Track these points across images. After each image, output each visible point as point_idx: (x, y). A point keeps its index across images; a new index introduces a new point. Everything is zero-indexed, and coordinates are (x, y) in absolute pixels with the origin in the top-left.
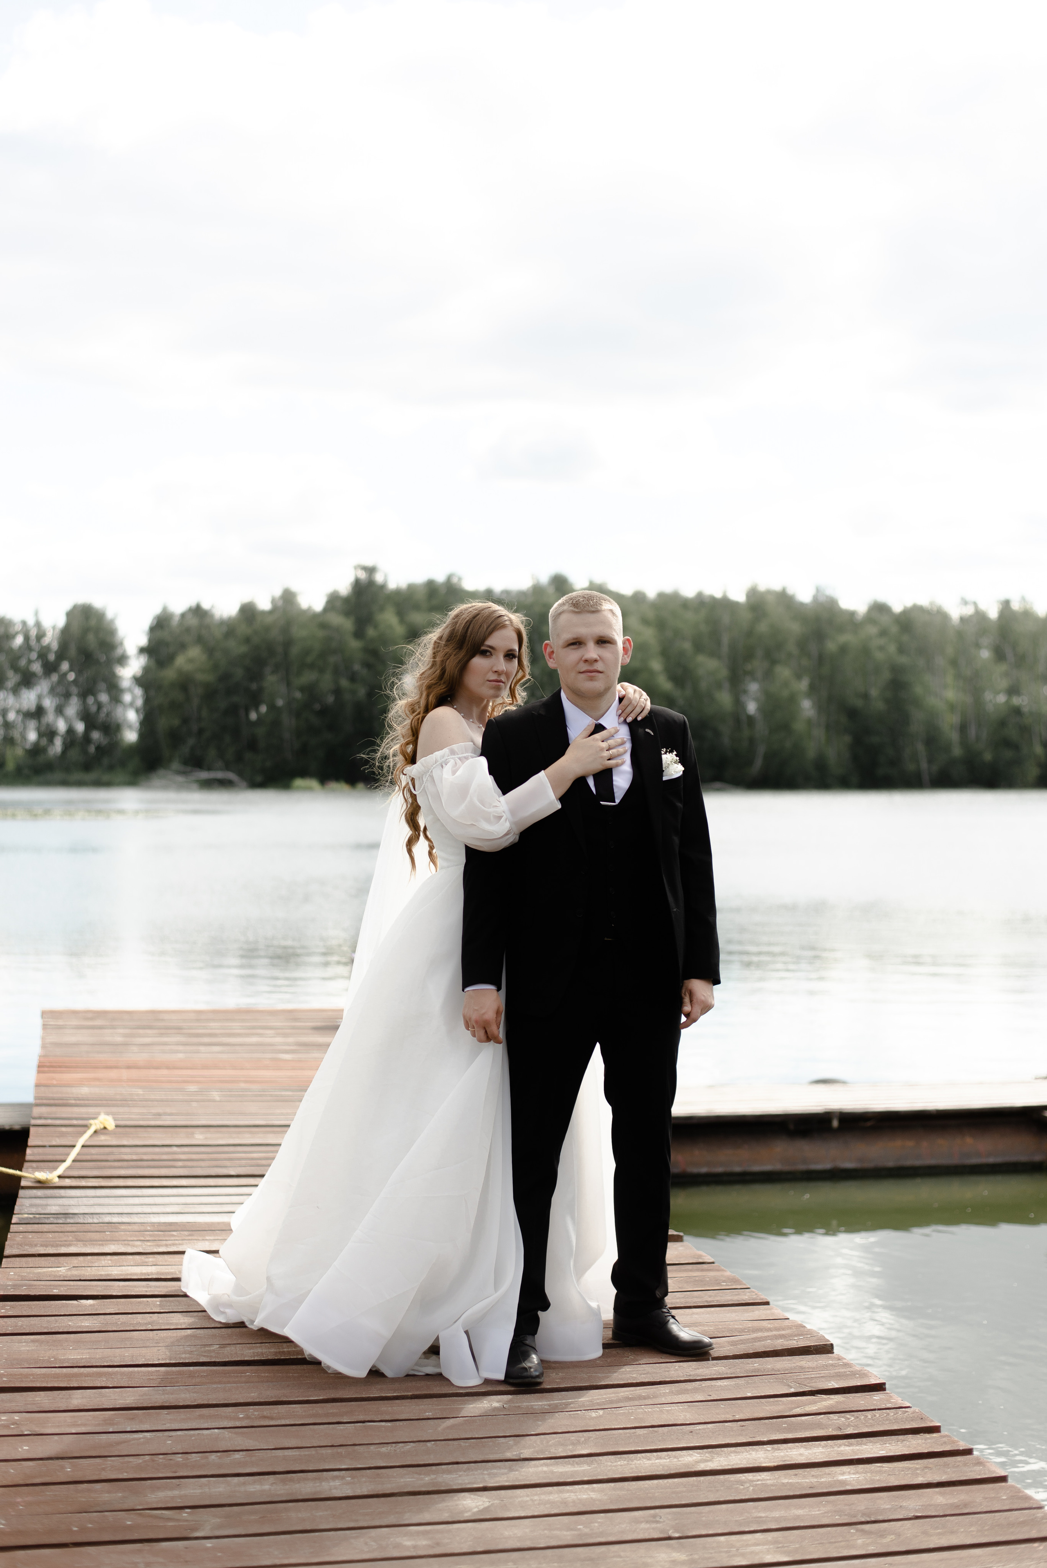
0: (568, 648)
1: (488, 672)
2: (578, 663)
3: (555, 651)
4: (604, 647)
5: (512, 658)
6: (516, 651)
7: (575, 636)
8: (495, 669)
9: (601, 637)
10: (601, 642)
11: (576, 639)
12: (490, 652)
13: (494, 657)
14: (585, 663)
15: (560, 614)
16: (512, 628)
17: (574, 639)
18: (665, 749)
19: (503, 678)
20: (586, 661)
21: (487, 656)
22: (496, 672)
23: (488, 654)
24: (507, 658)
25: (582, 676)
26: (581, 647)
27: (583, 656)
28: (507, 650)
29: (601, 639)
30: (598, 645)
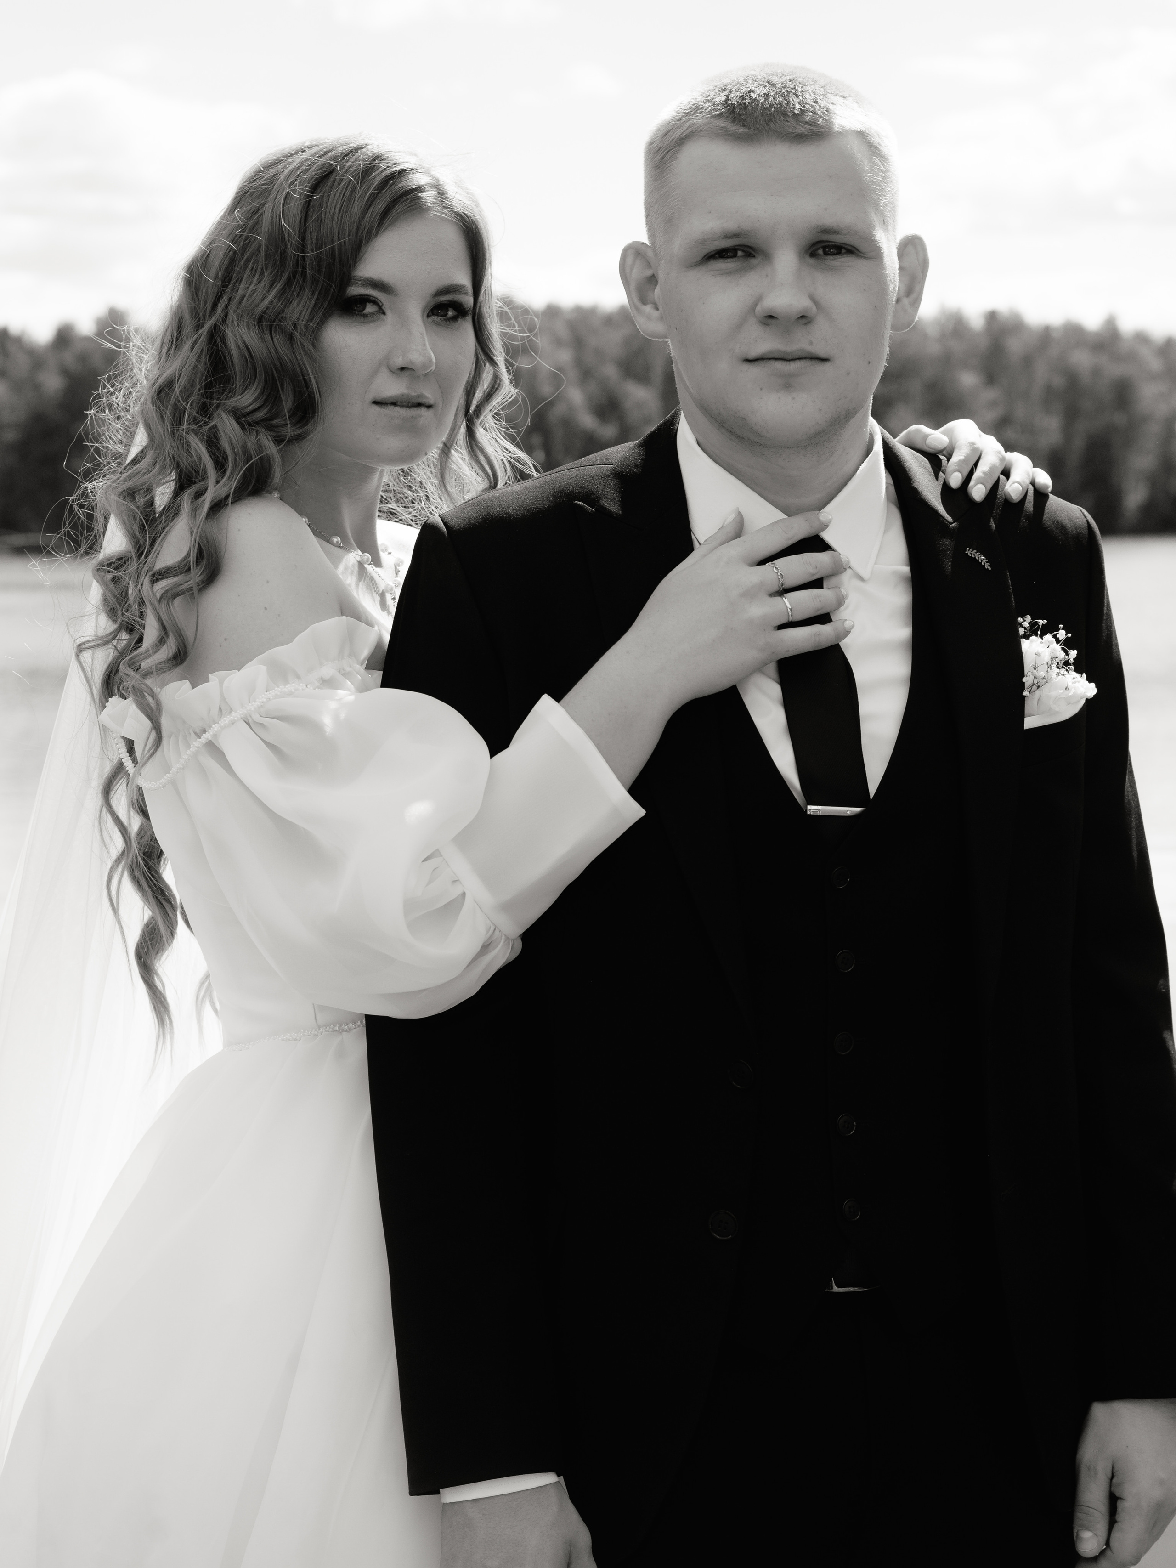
0: (703, 269)
1: (374, 373)
2: (739, 326)
3: (661, 276)
4: (832, 269)
5: (454, 319)
6: (466, 293)
7: (731, 225)
8: (399, 362)
9: (827, 231)
10: (824, 248)
11: (736, 235)
12: (375, 302)
13: (390, 317)
14: (766, 324)
15: (682, 141)
16: (445, 214)
17: (727, 236)
18: (1029, 618)
19: (429, 394)
20: (770, 318)
21: (365, 316)
22: (402, 369)
23: (370, 309)
24: (437, 319)
25: (755, 371)
26: (752, 268)
27: (759, 300)
28: (433, 289)
29: (826, 237)
30: (812, 261)
